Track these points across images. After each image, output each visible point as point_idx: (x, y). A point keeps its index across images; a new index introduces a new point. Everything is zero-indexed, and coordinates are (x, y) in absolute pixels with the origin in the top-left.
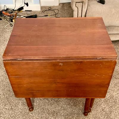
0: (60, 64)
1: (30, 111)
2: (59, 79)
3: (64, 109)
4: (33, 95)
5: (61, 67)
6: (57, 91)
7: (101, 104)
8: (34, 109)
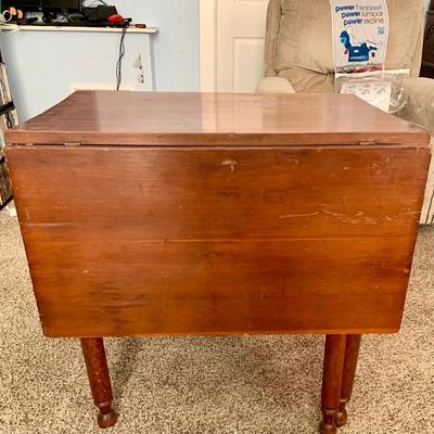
0: (227, 163)
1: (102, 425)
2: (223, 237)
3: (241, 417)
4: (117, 321)
5: (229, 180)
6: (214, 297)
7: (382, 397)
8: (120, 419)
